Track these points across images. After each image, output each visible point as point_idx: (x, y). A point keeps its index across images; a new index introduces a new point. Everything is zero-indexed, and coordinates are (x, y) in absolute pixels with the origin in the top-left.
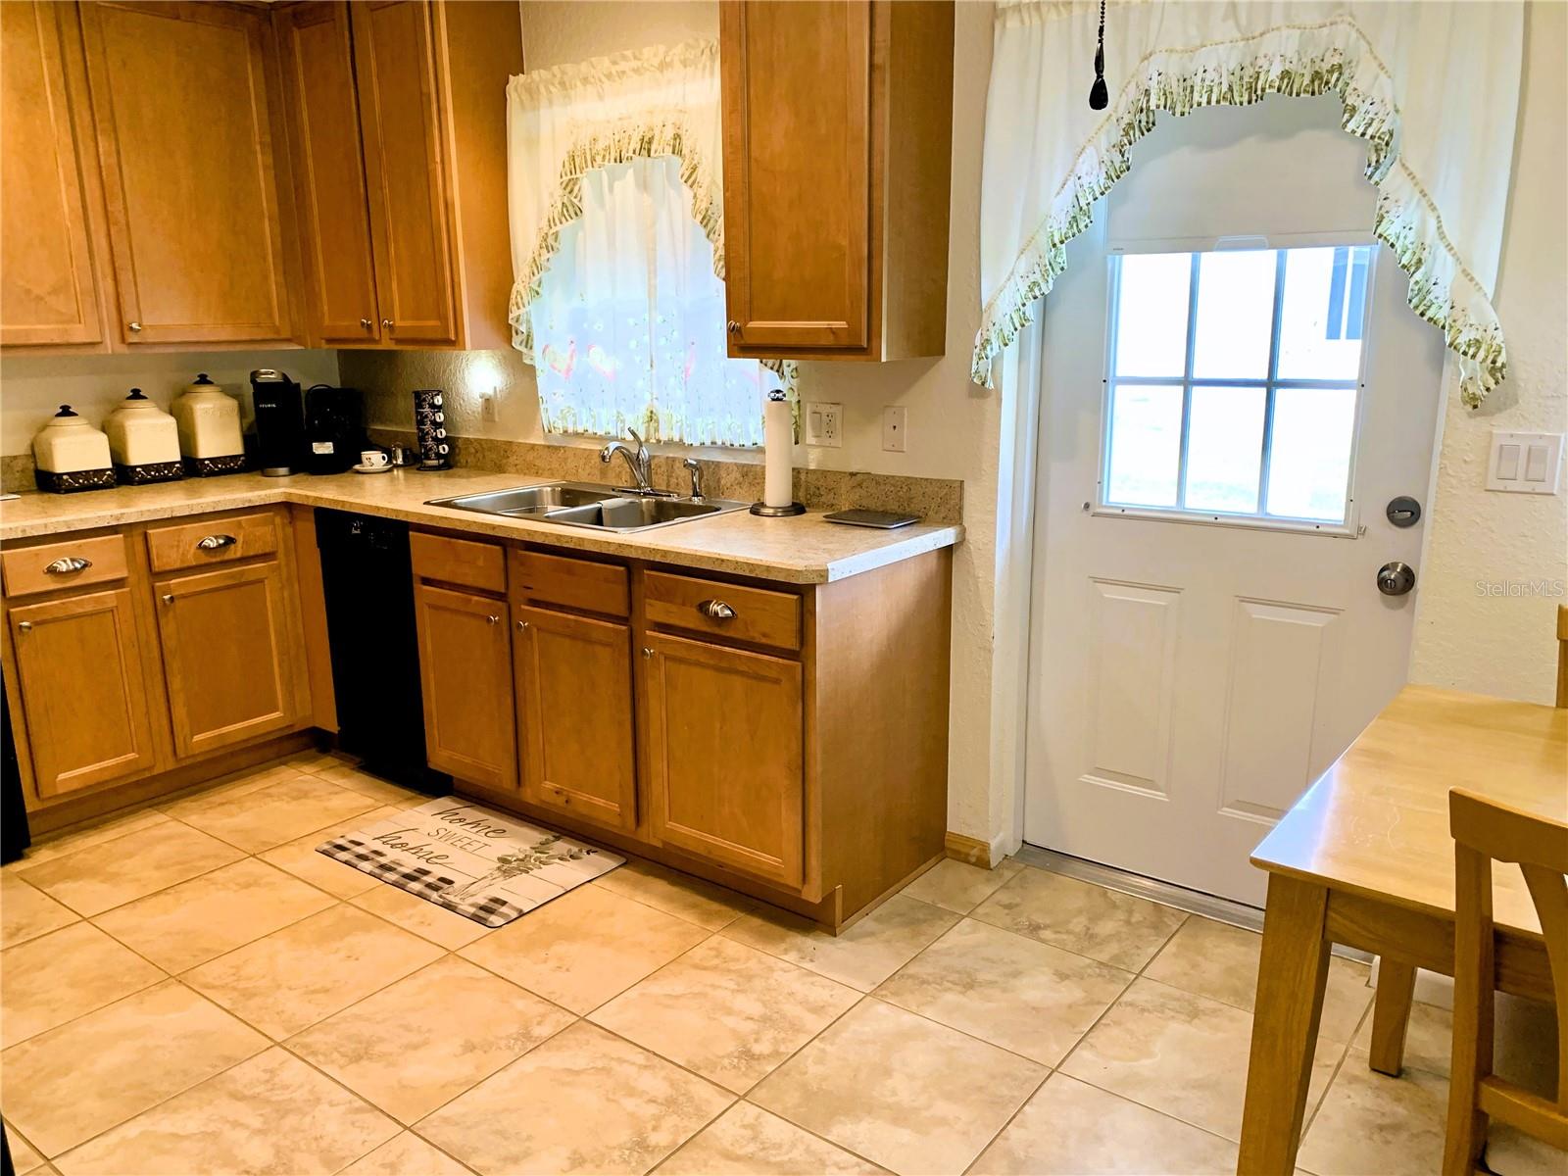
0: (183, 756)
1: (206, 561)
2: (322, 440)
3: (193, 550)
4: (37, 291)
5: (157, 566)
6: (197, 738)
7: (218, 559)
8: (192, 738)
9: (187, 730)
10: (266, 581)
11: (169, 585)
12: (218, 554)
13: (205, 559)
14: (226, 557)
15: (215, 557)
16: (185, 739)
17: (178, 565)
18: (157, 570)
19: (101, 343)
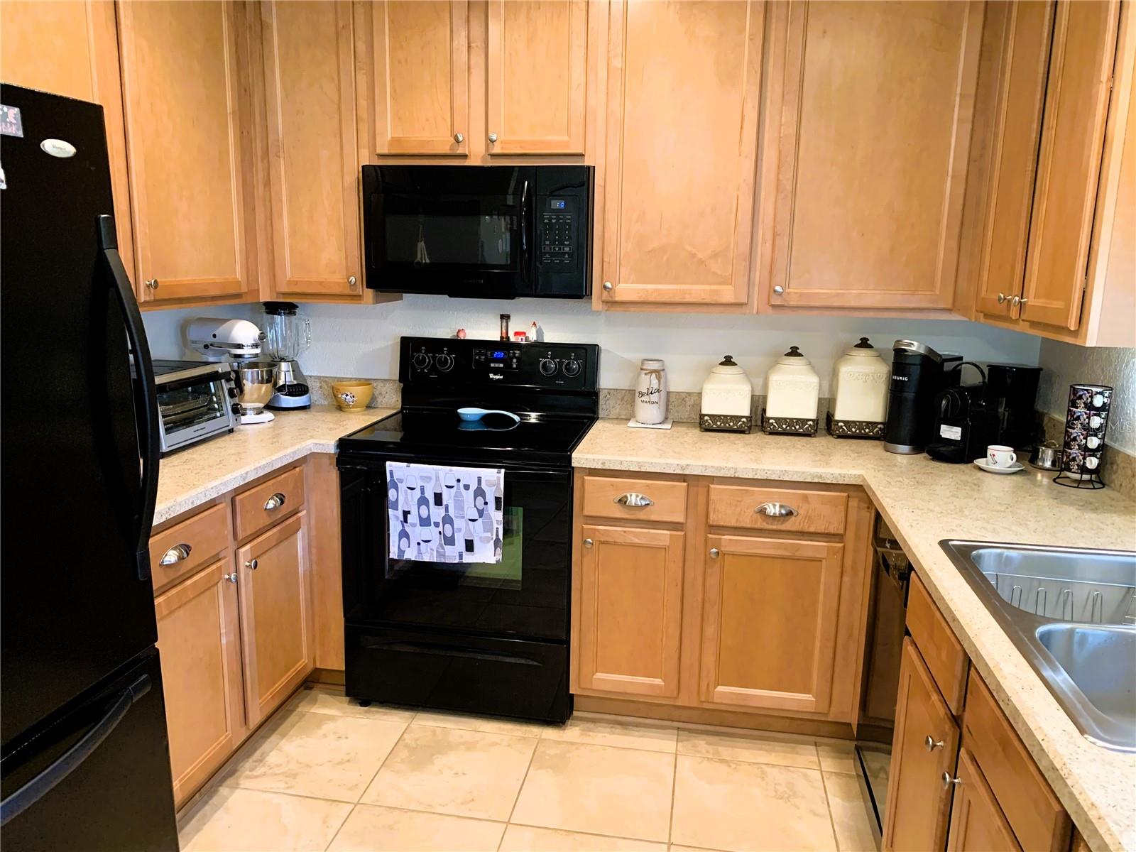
0: (703, 700)
1: (762, 527)
2: (952, 423)
3: (750, 512)
4: (700, 256)
5: (714, 519)
6: (720, 688)
7: (774, 527)
8: (715, 687)
9: (712, 678)
10: (824, 561)
11: (720, 539)
12: (776, 523)
13: (761, 524)
14: (784, 527)
15: (772, 524)
16: (708, 685)
17: (733, 523)
18: (711, 523)
19: (746, 304)
